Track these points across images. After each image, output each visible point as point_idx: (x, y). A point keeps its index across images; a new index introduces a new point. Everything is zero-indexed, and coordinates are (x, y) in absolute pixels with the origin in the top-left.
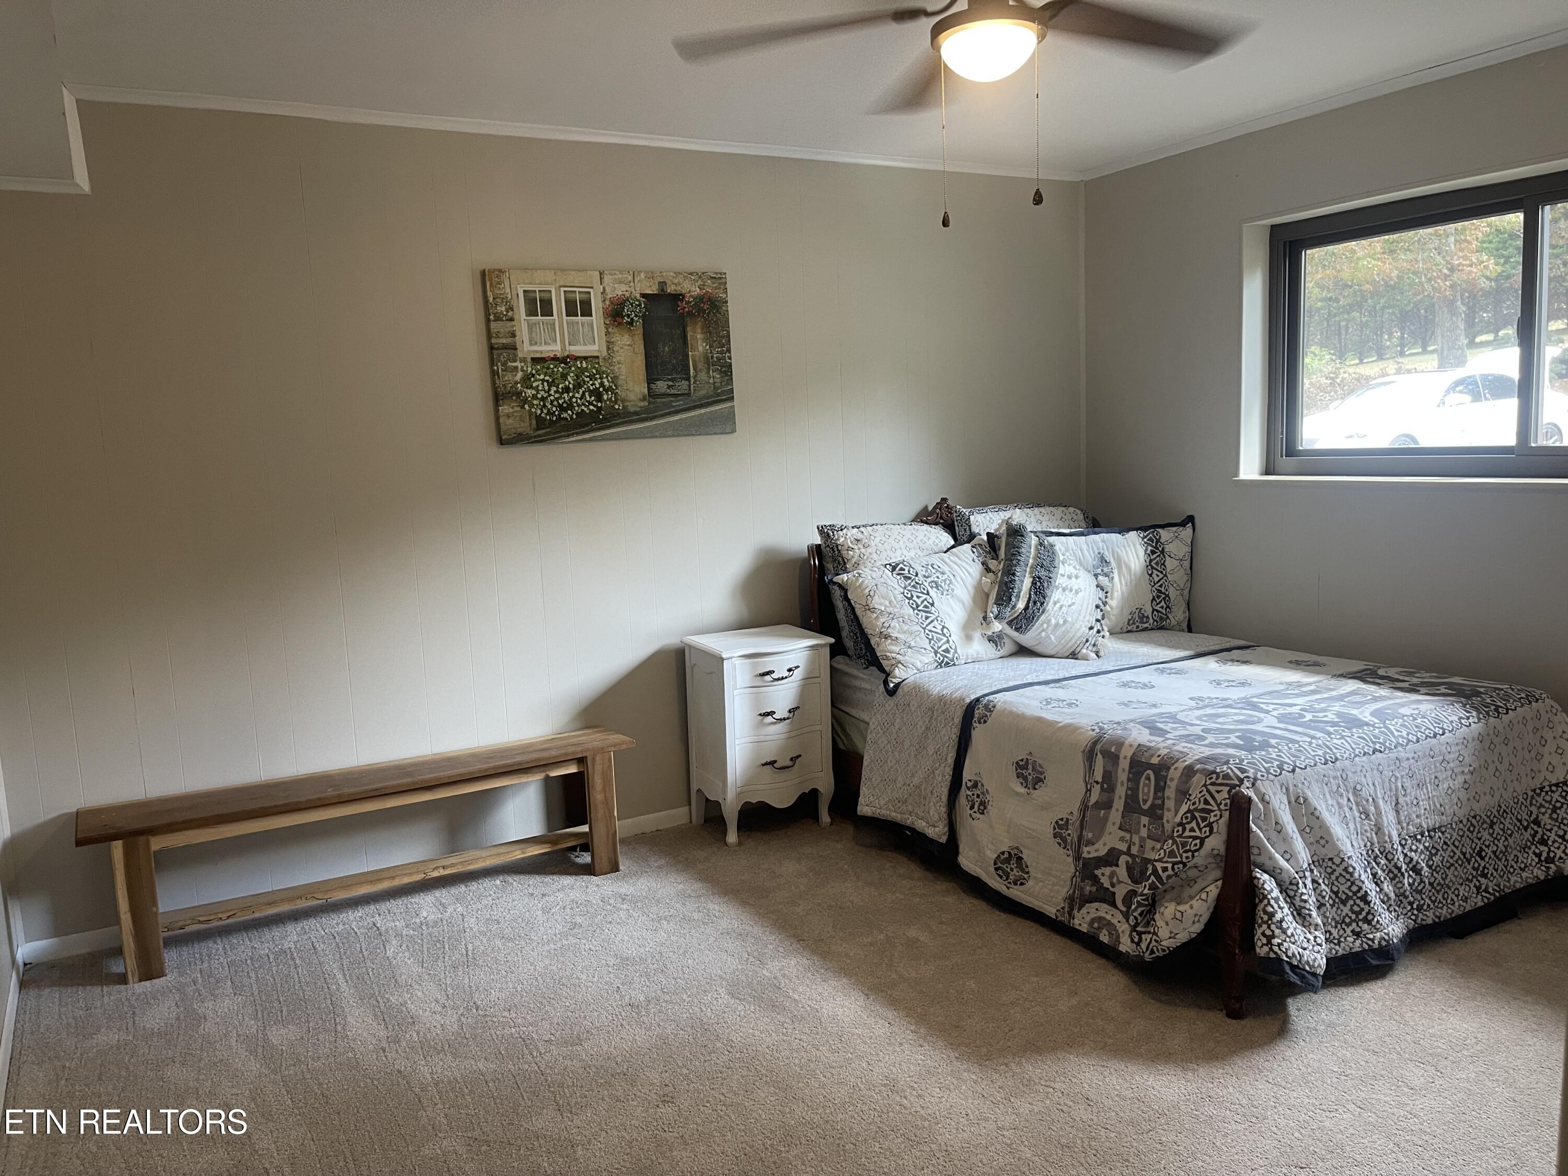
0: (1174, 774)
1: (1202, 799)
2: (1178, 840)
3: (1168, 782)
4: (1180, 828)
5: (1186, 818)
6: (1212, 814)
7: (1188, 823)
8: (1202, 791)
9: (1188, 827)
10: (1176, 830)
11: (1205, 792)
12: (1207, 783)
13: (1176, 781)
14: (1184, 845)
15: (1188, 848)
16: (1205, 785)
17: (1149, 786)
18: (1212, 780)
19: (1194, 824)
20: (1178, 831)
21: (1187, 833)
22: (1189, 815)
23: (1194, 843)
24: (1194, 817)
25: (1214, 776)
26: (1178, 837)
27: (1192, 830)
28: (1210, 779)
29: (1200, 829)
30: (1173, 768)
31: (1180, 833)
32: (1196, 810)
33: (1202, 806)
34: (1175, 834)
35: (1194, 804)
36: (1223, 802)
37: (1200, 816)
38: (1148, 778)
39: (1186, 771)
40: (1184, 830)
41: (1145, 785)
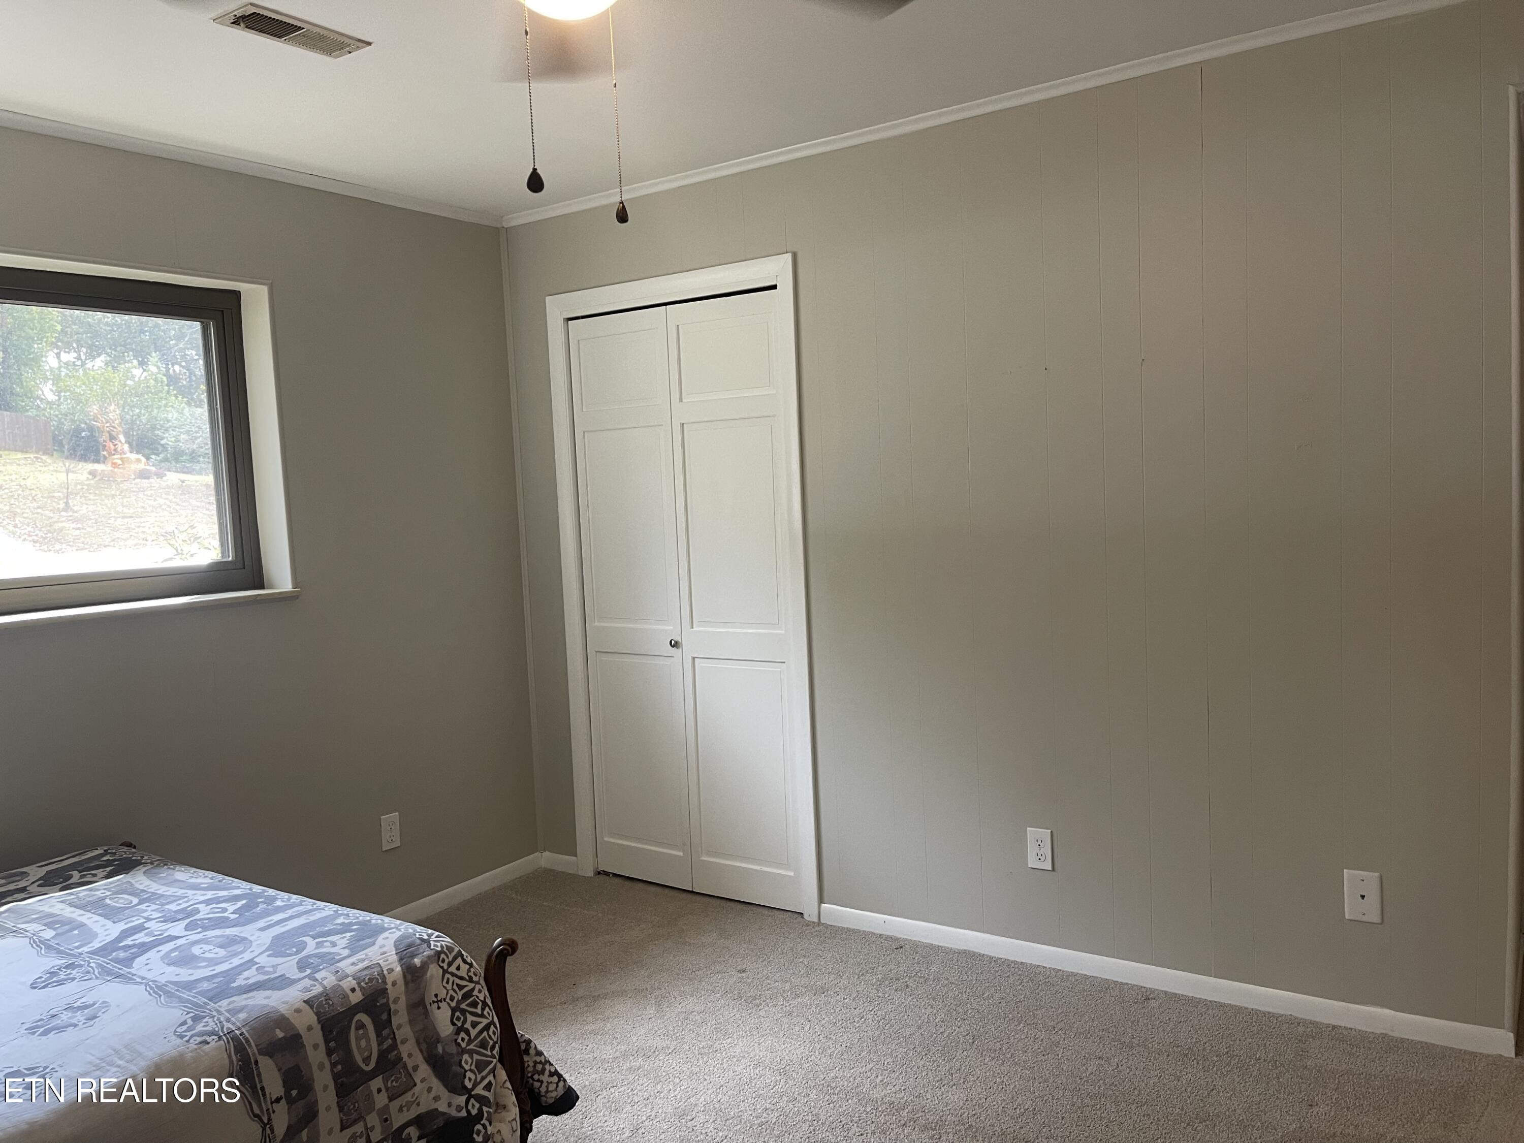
0: (397, 993)
1: (455, 987)
2: (471, 1047)
3: (393, 1007)
4: (463, 1035)
5: (458, 1019)
6: (476, 993)
7: (464, 1022)
8: (448, 979)
9: (468, 1025)
10: (459, 1040)
11: (451, 979)
12: (445, 967)
13: (403, 999)
14: (483, 1045)
15: (491, 1042)
16: (445, 972)
17: (366, 1036)
18: (447, 961)
19: (470, 1018)
20: (463, 1040)
21: (473, 1033)
22: (458, 1014)
23: (491, 1033)
24: (463, 1012)
25: (443, 956)
26: (468, 1044)
27: (474, 1024)
28: (443, 961)
29: (482, 1016)
30: (389, 986)
31: (467, 1038)
32: (459, 1003)
33: (461, 993)
34: (464, 1045)
35: (452, 999)
36: (471, 974)
37: (467, 1005)
38: (361, 1026)
39: (409, 977)
40: (467, 1032)
41: (358, 1039)
